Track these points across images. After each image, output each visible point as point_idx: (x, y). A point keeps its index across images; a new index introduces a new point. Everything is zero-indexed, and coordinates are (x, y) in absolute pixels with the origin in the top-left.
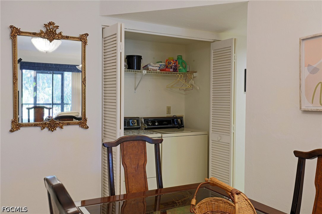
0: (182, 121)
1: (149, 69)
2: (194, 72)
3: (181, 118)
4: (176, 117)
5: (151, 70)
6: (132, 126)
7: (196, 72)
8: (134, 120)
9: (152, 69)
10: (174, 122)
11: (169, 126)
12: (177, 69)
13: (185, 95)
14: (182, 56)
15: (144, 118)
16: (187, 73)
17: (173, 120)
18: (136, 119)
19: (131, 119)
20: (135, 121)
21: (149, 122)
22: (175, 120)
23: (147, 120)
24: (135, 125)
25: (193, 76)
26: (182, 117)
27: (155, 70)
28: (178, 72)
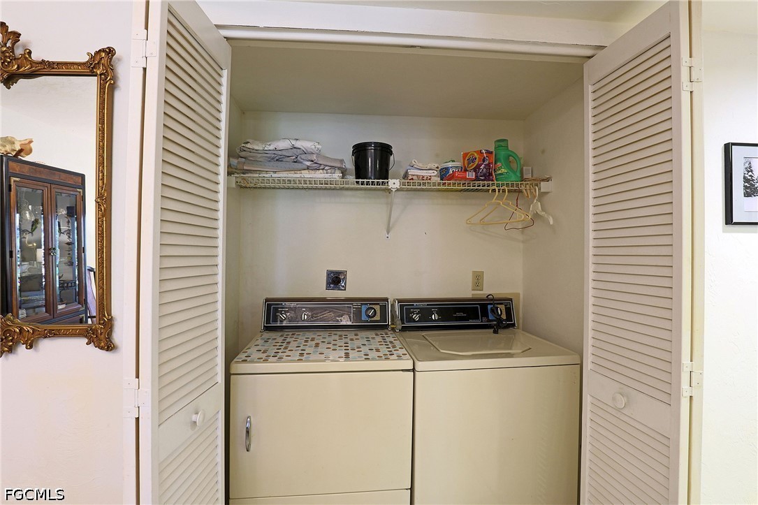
0: (509, 311)
1: (410, 177)
2: (543, 180)
3: (508, 303)
4: (492, 300)
5: (414, 177)
6: (367, 322)
7: (547, 180)
8: (373, 306)
9: (417, 175)
10: (485, 314)
11: (471, 322)
12: (491, 174)
13: (523, 242)
14: (506, 140)
15: (399, 301)
16: (519, 183)
17: (484, 307)
18: (378, 304)
19: (366, 304)
20: (377, 308)
21: (413, 312)
22: (489, 307)
23: (407, 306)
24: (375, 319)
25: (540, 189)
26: (511, 300)
27: (425, 178)
28: (493, 181)
